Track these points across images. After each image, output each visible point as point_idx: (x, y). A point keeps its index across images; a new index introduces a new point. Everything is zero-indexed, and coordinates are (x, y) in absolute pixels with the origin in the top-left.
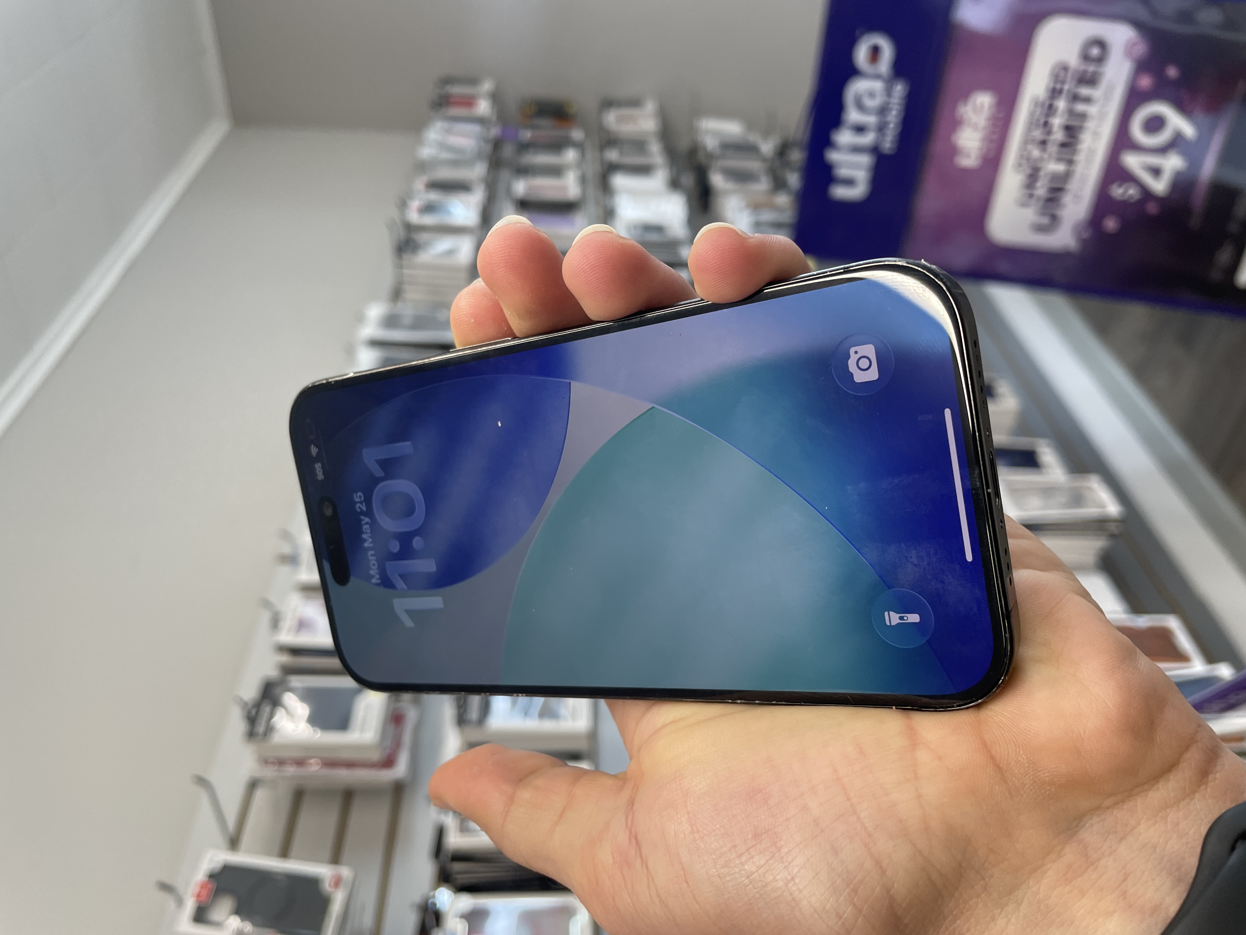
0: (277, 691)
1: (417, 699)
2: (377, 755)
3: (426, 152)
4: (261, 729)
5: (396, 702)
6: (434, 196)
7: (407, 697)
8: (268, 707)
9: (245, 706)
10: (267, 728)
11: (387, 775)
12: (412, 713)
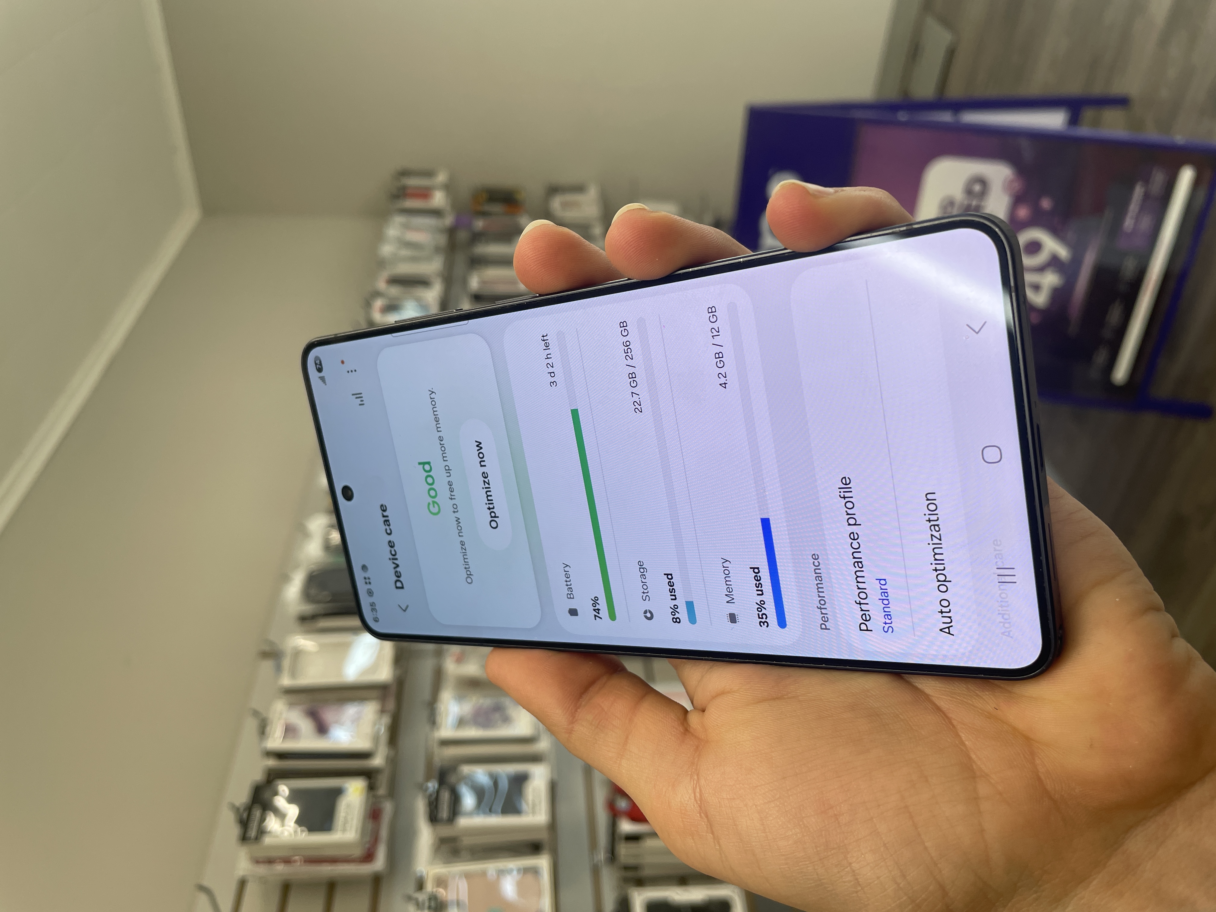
0: (266, 795)
1: (393, 793)
2: (358, 852)
3: (387, 250)
4: (253, 833)
5: (374, 796)
6: (394, 291)
7: (382, 791)
8: (258, 811)
9: (236, 810)
10: (258, 832)
11: (366, 869)
12: (388, 807)
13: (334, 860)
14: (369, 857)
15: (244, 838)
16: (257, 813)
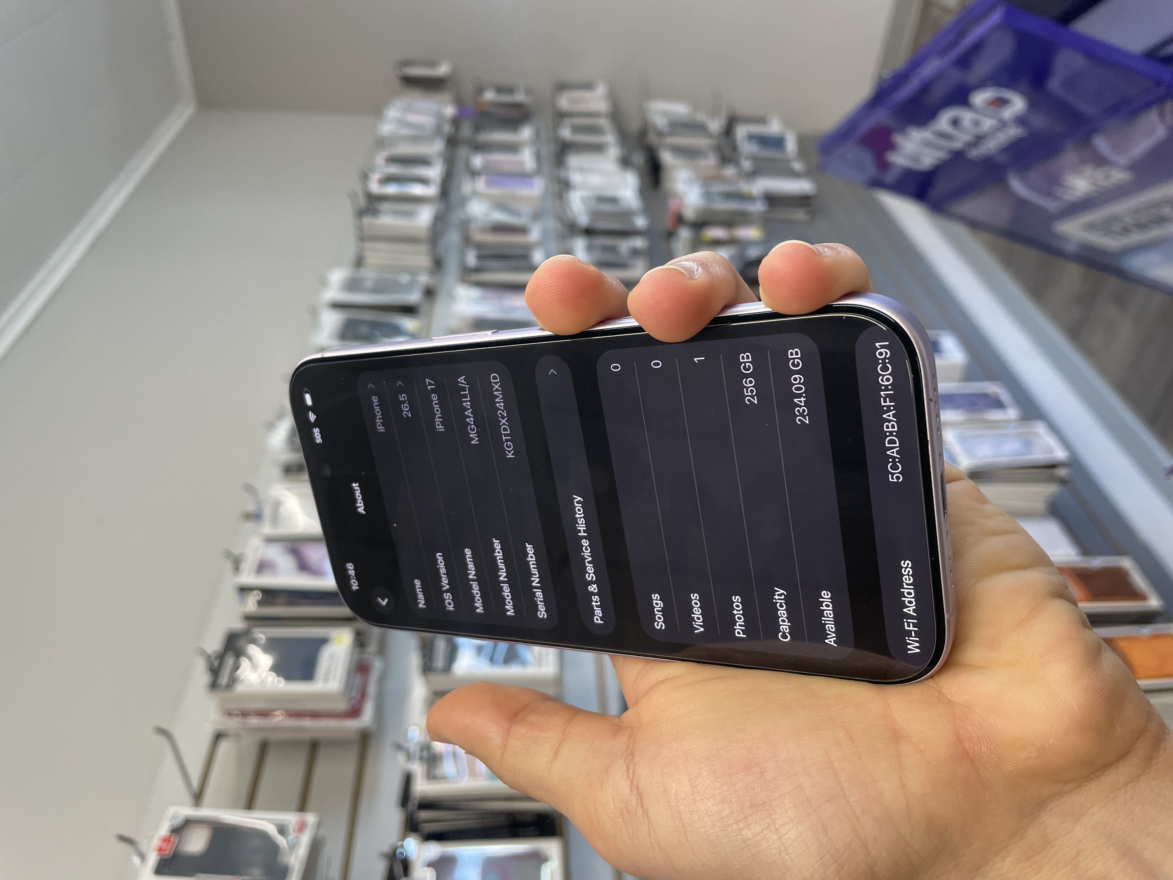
0: (241, 642)
1: (382, 650)
2: (342, 706)
3: (386, 128)
4: (224, 680)
5: (361, 653)
6: (394, 170)
7: (372, 648)
8: (231, 659)
9: (209, 658)
10: (229, 680)
11: (353, 725)
12: (377, 665)
13: (315, 715)
14: (355, 712)
15: (214, 685)
16: (230, 661)
